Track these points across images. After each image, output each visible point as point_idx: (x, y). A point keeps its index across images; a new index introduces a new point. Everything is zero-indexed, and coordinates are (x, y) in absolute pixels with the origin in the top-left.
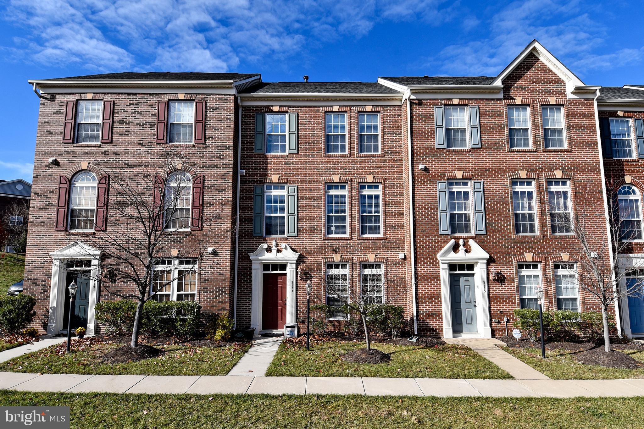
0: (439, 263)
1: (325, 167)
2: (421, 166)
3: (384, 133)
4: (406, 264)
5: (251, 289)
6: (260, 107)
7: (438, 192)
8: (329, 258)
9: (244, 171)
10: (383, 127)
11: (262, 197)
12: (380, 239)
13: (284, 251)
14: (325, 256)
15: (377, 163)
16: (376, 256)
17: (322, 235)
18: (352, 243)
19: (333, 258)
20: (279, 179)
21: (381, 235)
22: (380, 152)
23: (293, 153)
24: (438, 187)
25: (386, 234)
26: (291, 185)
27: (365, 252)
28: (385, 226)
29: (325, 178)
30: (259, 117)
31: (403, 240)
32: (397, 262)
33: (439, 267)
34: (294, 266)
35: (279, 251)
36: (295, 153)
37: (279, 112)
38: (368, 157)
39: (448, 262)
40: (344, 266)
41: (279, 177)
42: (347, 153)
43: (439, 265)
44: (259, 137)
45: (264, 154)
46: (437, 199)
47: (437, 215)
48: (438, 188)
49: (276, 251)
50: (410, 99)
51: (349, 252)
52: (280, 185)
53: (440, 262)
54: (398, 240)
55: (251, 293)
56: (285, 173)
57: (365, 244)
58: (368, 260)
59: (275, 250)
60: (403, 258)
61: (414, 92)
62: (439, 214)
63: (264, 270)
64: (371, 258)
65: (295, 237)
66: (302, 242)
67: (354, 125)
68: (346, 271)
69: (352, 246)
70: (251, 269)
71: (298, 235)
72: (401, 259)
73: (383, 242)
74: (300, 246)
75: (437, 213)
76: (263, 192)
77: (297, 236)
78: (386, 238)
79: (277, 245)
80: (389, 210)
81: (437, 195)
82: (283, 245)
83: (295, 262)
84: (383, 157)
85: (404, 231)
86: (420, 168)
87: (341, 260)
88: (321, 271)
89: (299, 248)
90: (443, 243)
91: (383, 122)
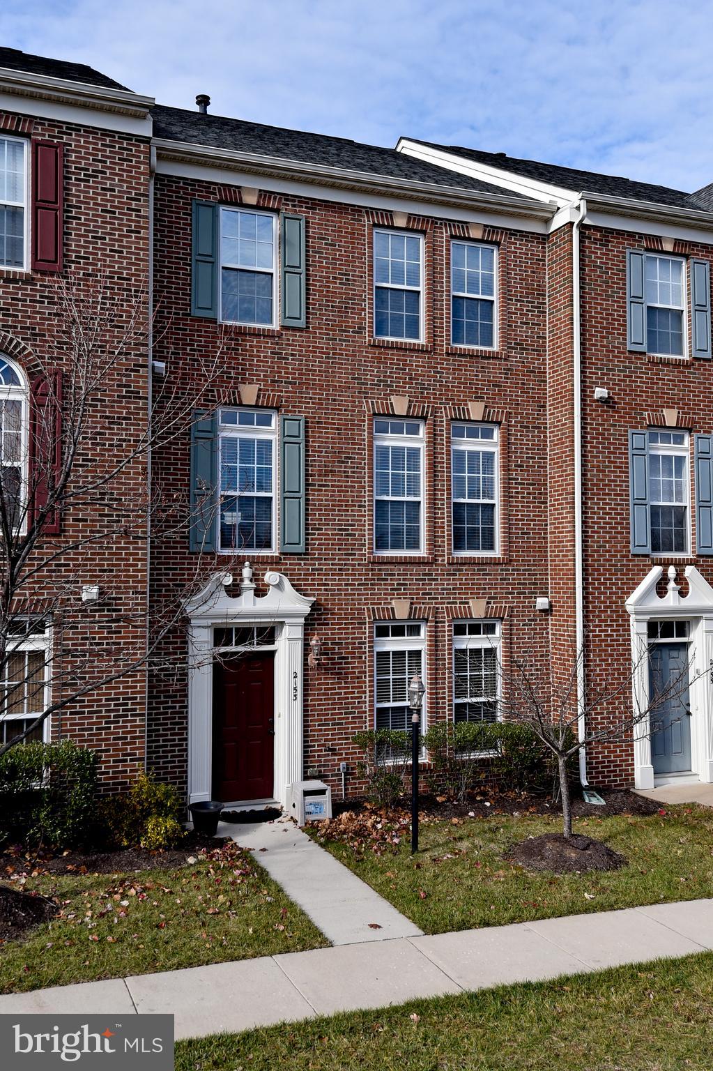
0: (629, 621)
1: (372, 373)
2: (600, 392)
3: (506, 298)
4: (550, 622)
5: (186, 696)
6: (207, 186)
7: (630, 456)
8: (383, 609)
9: (163, 365)
10: (505, 283)
11: (212, 441)
12: (494, 562)
13: (271, 591)
14: (372, 604)
15: (492, 373)
16: (488, 603)
17: (366, 550)
18: (436, 571)
19: (392, 609)
20: (258, 397)
21: (497, 553)
22: (496, 347)
23: (294, 329)
24: (630, 443)
25: (508, 549)
26: (290, 416)
27: (465, 594)
28: (508, 532)
29: (372, 402)
30: (205, 214)
31: (543, 565)
32: (532, 617)
33: (629, 630)
34: (298, 633)
35: (260, 592)
36: (300, 330)
37: (256, 207)
38: (472, 356)
39: (648, 617)
40: (415, 630)
41: (260, 390)
42: (422, 339)
43: (629, 625)
44: (204, 269)
45: (214, 321)
46: (627, 472)
47: (628, 509)
48: (630, 447)
49: (252, 592)
50: (582, 226)
51: (428, 594)
52: (261, 411)
53: (632, 618)
54: (534, 565)
55: (186, 707)
56: (272, 381)
57: (464, 575)
58: (471, 614)
59: (249, 589)
60: (548, 607)
61: (593, 207)
62: (631, 507)
63: (217, 643)
64: (478, 609)
65: (300, 554)
66: (317, 570)
67: (442, 269)
68: (419, 643)
69: (434, 580)
70: (186, 642)
71: (307, 549)
72: (540, 611)
73: (502, 570)
74: (313, 580)
75: (628, 505)
76: (213, 429)
77: (305, 554)
78: (511, 561)
79: (255, 578)
80: (517, 493)
81: (627, 463)
82: (271, 577)
83: (302, 620)
84: (505, 359)
85: (546, 543)
86: (596, 396)
87: (410, 615)
88: (364, 643)
89: (310, 585)
90: (638, 574)
91: (506, 271)
